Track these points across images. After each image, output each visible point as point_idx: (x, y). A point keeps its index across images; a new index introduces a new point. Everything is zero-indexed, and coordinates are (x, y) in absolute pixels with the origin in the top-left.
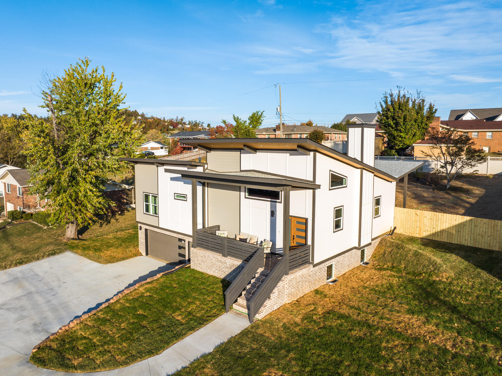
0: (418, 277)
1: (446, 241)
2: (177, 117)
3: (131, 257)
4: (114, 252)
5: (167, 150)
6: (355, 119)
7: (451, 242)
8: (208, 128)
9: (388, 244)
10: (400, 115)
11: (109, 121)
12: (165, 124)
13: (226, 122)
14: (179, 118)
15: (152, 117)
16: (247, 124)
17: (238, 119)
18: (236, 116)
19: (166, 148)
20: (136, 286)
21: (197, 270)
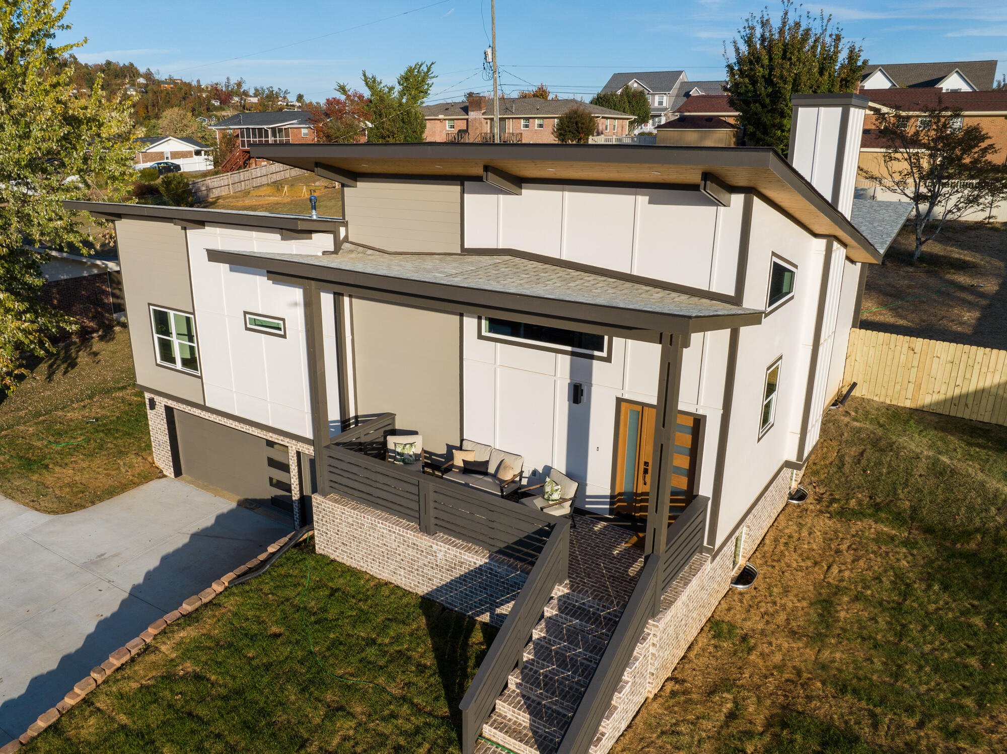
0: (962, 544)
1: (986, 420)
2: (228, 79)
3: (133, 484)
4: (82, 470)
5: (211, 158)
6: (633, 84)
7: (1000, 423)
8: (298, 104)
9: (846, 434)
10: (785, 73)
11: (24, 82)
12: (201, 96)
13: (347, 88)
14: (234, 81)
15: (170, 79)
16: (395, 94)
17: (374, 81)
18: (369, 75)
19: (206, 153)
20: (149, 636)
21: (338, 559)
